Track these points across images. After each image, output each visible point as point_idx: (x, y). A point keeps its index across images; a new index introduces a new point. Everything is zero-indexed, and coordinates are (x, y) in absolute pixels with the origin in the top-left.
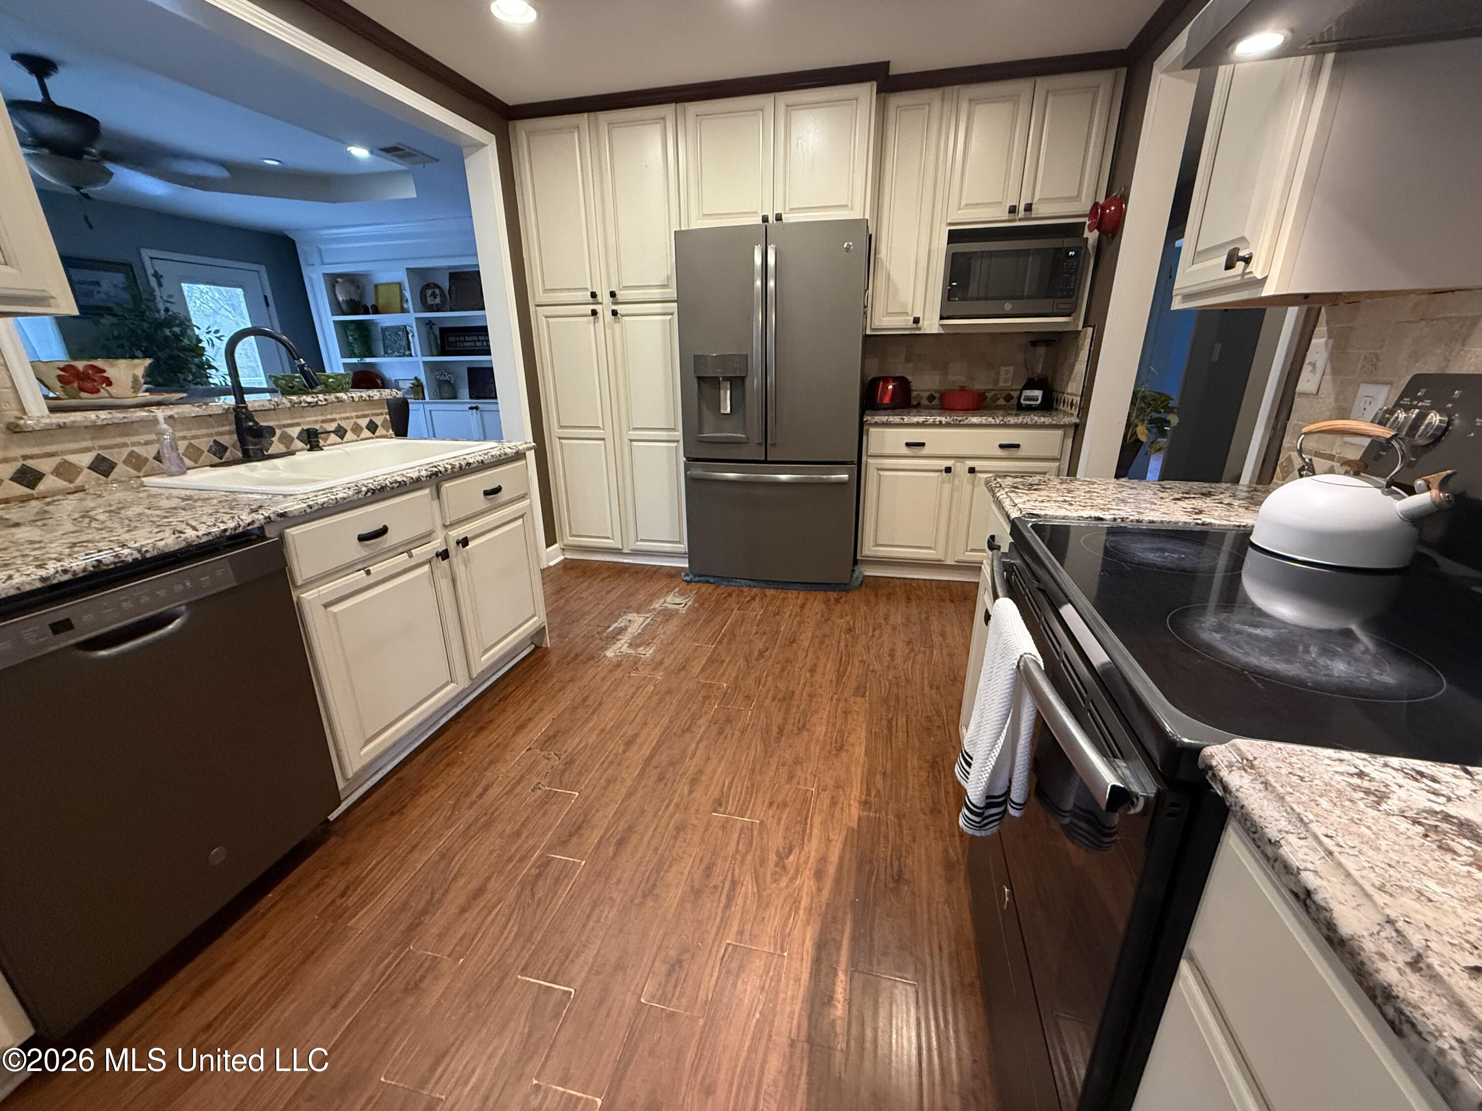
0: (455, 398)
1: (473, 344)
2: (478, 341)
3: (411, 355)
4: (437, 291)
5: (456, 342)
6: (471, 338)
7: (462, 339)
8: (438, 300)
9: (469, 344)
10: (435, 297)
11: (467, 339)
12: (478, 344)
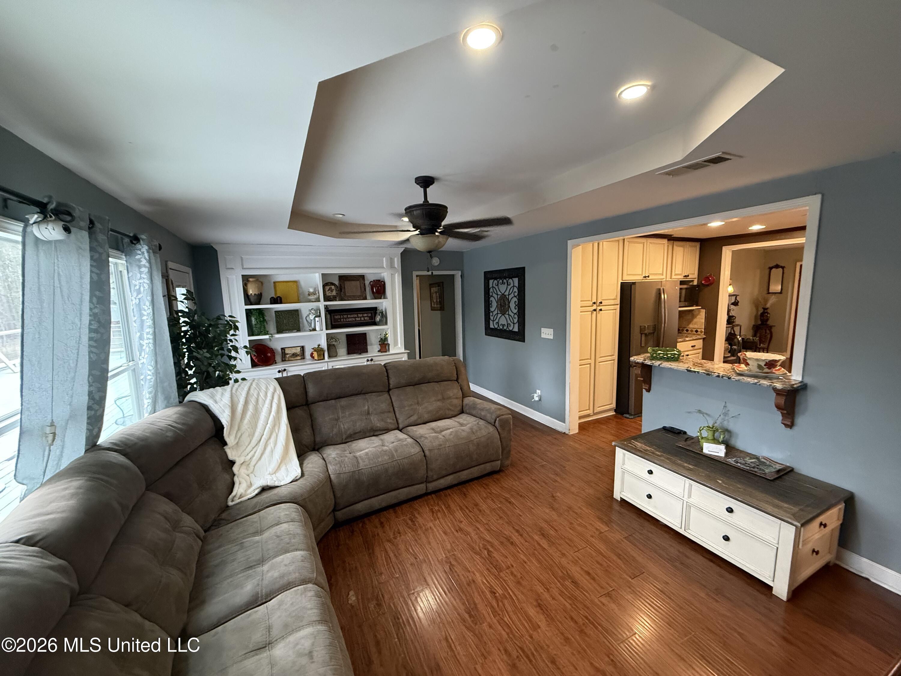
0: (336, 356)
1: (354, 319)
2: (358, 317)
3: (314, 330)
4: (333, 287)
5: (340, 319)
6: (352, 316)
7: (345, 316)
8: (334, 293)
9: (350, 320)
10: (332, 291)
11: (349, 316)
12: (357, 319)
